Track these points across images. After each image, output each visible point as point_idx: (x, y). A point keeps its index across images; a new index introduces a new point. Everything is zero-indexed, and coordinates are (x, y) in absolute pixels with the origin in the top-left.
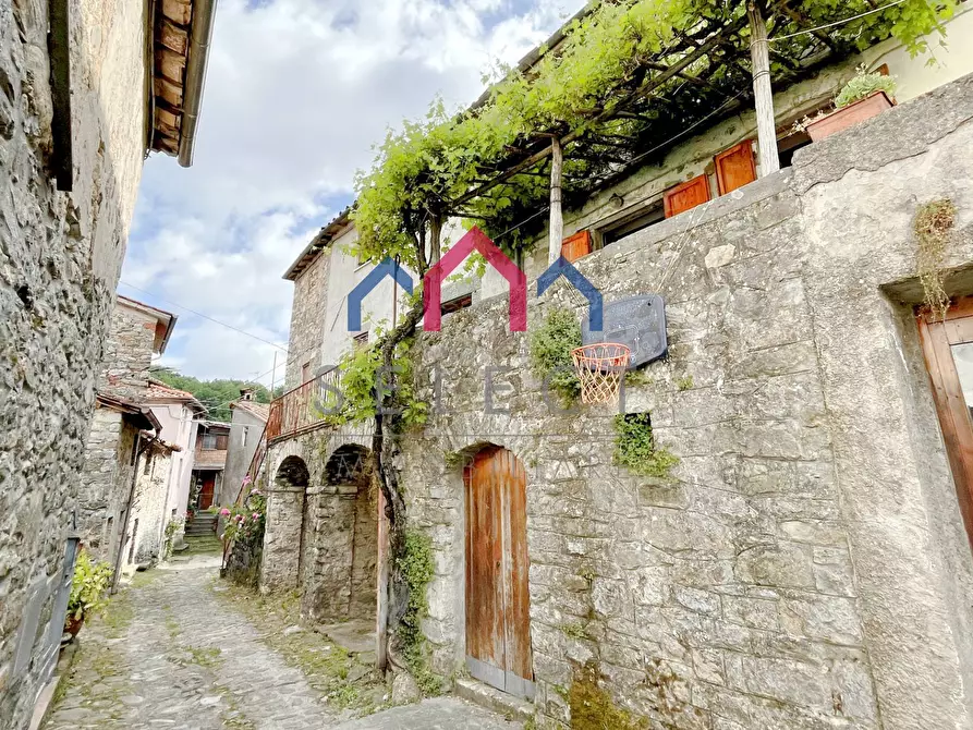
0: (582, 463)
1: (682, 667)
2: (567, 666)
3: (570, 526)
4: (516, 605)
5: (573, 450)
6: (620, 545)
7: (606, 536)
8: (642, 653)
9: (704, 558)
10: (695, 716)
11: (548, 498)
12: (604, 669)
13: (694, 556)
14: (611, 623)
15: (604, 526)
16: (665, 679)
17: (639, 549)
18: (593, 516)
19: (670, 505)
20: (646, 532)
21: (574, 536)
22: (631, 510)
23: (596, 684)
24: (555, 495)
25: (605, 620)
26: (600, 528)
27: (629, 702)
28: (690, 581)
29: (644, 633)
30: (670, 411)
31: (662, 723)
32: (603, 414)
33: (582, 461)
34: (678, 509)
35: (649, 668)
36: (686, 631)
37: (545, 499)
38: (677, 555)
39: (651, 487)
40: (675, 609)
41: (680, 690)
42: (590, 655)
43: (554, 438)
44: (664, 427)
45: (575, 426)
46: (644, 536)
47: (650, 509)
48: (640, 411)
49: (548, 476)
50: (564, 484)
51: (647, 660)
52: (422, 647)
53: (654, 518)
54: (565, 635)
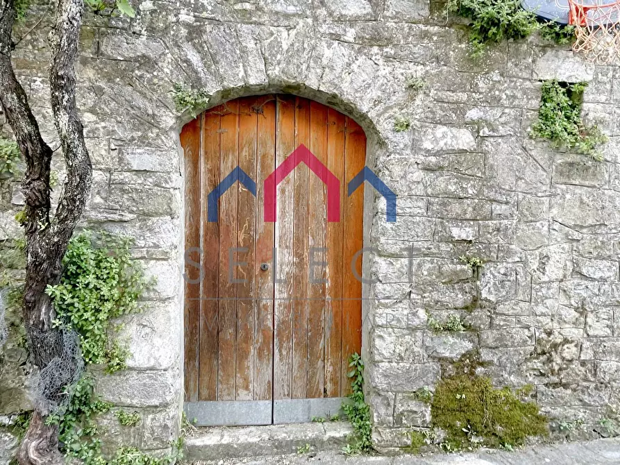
0: (485, 131)
1: (573, 330)
2: (434, 366)
3: (456, 208)
4: (296, 319)
5: (473, 114)
6: (523, 226)
7: (507, 218)
8: (532, 329)
9: (614, 231)
10: (581, 368)
11: (422, 173)
12: (485, 355)
13: (603, 230)
14: (500, 308)
15: (504, 207)
16: (555, 346)
17: (546, 228)
18: (492, 195)
19: (587, 183)
20: (555, 211)
21: (460, 220)
22: (544, 188)
23: (472, 373)
24: (432, 171)
25: (493, 306)
26: (498, 209)
27: (512, 378)
28: (595, 254)
29: (540, 309)
30: (608, 86)
31: (546, 385)
32: (525, 75)
33: (486, 129)
34: (594, 187)
35: (539, 341)
36: (585, 299)
37: (418, 175)
38: (585, 230)
39: (571, 164)
40: (576, 281)
41: (569, 351)
42: (469, 346)
43: (441, 94)
44: (598, 102)
45: (481, 84)
46: (551, 215)
47: (564, 187)
48: (574, 80)
49: (427, 145)
50: (452, 158)
51: (537, 334)
52: (107, 422)
53: (568, 196)
54: (430, 334)
